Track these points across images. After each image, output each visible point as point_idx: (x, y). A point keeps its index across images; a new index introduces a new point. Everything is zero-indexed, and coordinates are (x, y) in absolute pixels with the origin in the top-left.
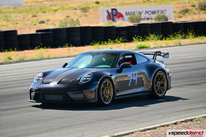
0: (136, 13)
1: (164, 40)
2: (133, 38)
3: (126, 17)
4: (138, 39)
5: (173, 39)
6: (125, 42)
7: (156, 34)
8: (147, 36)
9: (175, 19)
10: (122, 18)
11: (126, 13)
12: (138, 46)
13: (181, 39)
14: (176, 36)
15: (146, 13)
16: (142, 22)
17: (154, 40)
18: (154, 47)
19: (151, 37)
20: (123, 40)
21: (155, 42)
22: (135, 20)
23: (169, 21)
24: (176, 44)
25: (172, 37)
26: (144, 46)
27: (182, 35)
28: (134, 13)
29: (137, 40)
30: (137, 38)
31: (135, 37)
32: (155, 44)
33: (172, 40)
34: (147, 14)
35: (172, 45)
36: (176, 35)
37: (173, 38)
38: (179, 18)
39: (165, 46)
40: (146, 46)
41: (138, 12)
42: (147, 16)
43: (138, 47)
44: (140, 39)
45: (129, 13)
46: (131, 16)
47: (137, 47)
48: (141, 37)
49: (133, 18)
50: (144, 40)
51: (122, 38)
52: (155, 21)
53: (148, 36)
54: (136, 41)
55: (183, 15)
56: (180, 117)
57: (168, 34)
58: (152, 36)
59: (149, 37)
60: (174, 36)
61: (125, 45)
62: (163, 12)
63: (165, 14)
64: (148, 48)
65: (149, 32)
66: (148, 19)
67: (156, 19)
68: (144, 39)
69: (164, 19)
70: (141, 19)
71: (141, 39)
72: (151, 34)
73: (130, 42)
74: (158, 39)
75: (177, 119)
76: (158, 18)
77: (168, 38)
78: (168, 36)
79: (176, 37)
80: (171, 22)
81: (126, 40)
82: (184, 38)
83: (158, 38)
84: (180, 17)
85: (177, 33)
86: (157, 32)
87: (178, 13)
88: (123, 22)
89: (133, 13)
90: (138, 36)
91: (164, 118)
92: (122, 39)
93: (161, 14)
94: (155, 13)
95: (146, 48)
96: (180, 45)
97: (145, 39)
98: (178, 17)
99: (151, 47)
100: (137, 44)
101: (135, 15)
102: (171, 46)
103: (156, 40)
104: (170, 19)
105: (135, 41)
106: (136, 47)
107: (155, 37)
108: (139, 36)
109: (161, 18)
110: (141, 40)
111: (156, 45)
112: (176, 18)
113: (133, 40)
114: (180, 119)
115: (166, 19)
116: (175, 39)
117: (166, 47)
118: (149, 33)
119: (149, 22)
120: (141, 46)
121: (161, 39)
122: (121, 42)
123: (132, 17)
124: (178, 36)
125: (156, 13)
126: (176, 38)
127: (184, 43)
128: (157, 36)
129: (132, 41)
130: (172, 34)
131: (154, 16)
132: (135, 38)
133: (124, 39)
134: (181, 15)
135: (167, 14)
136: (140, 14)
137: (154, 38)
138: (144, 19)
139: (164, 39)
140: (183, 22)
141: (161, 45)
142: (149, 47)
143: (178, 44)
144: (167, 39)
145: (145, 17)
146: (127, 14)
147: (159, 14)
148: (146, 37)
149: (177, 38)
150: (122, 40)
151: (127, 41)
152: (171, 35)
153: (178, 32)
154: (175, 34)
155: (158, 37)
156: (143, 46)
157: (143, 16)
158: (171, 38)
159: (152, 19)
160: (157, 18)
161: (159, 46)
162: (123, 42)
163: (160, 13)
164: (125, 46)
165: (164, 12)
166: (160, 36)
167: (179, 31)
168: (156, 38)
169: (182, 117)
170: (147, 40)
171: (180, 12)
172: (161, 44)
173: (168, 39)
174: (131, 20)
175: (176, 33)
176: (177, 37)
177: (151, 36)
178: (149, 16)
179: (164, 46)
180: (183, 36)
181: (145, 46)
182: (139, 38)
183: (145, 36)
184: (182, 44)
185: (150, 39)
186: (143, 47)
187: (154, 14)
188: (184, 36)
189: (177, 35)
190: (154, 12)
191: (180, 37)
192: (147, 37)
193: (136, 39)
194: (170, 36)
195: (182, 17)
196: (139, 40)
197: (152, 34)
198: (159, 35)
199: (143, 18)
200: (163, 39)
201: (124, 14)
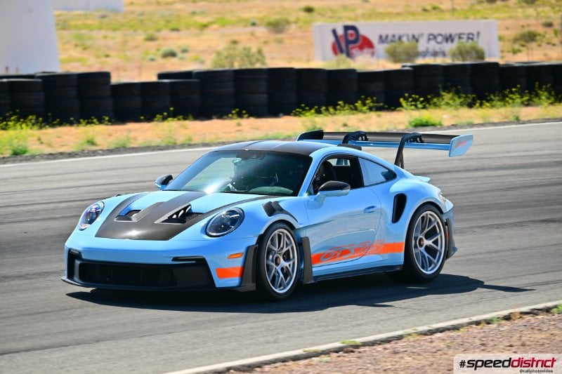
0: (404, 39)
1: (477, 108)
2: (401, 100)
3: (380, 48)
4: (413, 103)
5: (501, 106)
6: (379, 109)
7: (458, 93)
8: (435, 97)
9: (502, 57)
10: (371, 50)
11: (381, 37)
12: (412, 120)
13: (519, 106)
14: (507, 99)
15: (429, 39)
16: (420, 61)
17: (453, 107)
18: (453, 125)
19: (446, 100)
20: (375, 104)
21: (454, 112)
22: (404, 57)
23: (488, 60)
24: (507, 117)
25: (499, 100)
26: (427, 122)
27: (522, 97)
28: (400, 38)
29: (412, 105)
30: (411, 101)
31: (406, 99)
32: (455, 116)
33: (498, 108)
34: (433, 42)
35: (496, 120)
36: (507, 97)
37: (499, 103)
38: (511, 54)
39: (481, 122)
40: (433, 122)
41: (411, 37)
42: (433, 46)
43: (413, 124)
44: (418, 103)
45: (387, 36)
46: (394, 44)
47: (410, 123)
48: (422, 99)
49: (398, 50)
50: (427, 105)
51: (372, 99)
52: (453, 60)
53: (438, 95)
54: (409, 108)
55: (523, 46)
56: (520, 302)
57: (487, 94)
58: (447, 96)
59: (440, 99)
60: (503, 98)
61: (379, 116)
62: (472, 39)
63: (477, 42)
64: (439, 127)
65: (440, 86)
66: (435, 54)
67: (454, 56)
68: (427, 103)
69: (474, 54)
70: (417, 54)
71: (422, 102)
72: (444, 91)
73: (393, 110)
74: (462, 105)
75: (511, 308)
76: (461, 53)
77: (488, 101)
78: (488, 98)
79: (507, 102)
80: (496, 64)
81: (381, 104)
82: (527, 105)
83: (461, 102)
84: (515, 52)
85: (511, 92)
86: (459, 87)
87: (509, 41)
88: (373, 60)
89: (397, 37)
90: (413, 96)
91: (477, 303)
92: (373, 102)
93: (467, 41)
94: (452, 41)
95: (433, 125)
96: (518, 120)
97: (430, 105)
98: (509, 52)
99: (446, 124)
100: (411, 117)
101: (402, 42)
102: (495, 124)
103: (459, 107)
104: (490, 56)
105: (406, 109)
106: (407, 124)
107: (454, 100)
108: (416, 95)
109: (468, 53)
110: (420, 106)
111: (455, 119)
112: (505, 54)
113: (400, 105)
114: (518, 306)
115: (481, 55)
116: (505, 105)
117: (483, 125)
118: (441, 90)
119: (439, 61)
120: (421, 120)
121: (470, 106)
122: (371, 109)
123: (395, 48)
124: (513, 99)
125: (456, 40)
126: (507, 104)
127: (526, 116)
128: (460, 97)
129: (398, 109)
130: (497, 92)
131: (449, 47)
132: (404, 100)
133: (377, 102)
134: (517, 46)
135: (482, 44)
136: (414, 41)
137: (451, 102)
138: (425, 54)
139: (478, 105)
140: (526, 65)
141: (469, 120)
142: (441, 125)
143: (512, 118)
144: (484, 107)
145: (427, 49)
146: (382, 39)
147: (461, 42)
148: (432, 99)
149: (509, 104)
150: (371, 104)
151: (386, 106)
152: (495, 96)
153: (514, 89)
154: (506, 92)
155: (462, 100)
156: (424, 121)
157: (422, 45)
158: (494, 102)
159: (444, 54)
160: (457, 52)
161: (464, 121)
162: (374, 109)
163: (464, 40)
164: (378, 119)
165: (475, 39)
166: (467, 97)
167: (516, 87)
168: (458, 101)
169: (523, 302)
170: (435, 105)
171: (516, 40)
172: (470, 118)
173: (487, 107)
174: (394, 56)
175: (508, 90)
176: (510, 101)
177: (444, 97)
178: (437, 47)
179: (476, 122)
180: (526, 98)
181: (429, 121)
182: (415, 100)
183: (429, 97)
184: (523, 118)
185: (443, 103)
186: (425, 123)
187: (449, 41)
188: (528, 100)
189: (511, 96)
190: (449, 38)
191: (518, 100)
192: (435, 100)
193: (409, 104)
194: (492, 97)
195: (520, 51)
196: (416, 106)
197: (448, 92)
198: (464, 95)
199: (423, 52)
200: (475, 104)
201: (374, 39)
